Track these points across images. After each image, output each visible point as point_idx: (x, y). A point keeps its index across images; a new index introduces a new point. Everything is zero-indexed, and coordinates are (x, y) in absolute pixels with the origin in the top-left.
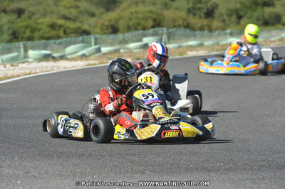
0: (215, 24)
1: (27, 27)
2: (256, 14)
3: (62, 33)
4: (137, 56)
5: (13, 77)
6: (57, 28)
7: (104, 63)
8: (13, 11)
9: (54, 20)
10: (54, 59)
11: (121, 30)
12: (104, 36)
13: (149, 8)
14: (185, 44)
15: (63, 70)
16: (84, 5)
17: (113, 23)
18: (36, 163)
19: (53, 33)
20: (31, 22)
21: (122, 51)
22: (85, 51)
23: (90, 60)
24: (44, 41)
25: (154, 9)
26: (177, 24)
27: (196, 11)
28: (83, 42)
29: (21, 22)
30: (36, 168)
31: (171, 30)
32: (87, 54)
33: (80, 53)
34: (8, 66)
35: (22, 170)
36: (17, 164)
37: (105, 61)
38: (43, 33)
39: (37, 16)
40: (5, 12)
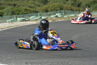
0: (81, 9)
1: (17, 10)
2: (95, 6)
3: (29, 12)
4: (54, 20)
5: (12, 27)
6: (27, 10)
8: (12, 5)
9: (26, 8)
10: (26, 21)
11: (49, 11)
12: (43, 13)
13: (58, 4)
14: (70, 16)
15: (29, 24)
16: (37, 3)
17: (46, 9)
19: (26, 12)
20: (18, 8)
21: (49, 18)
22: (36, 18)
23: (38, 21)
24: (23, 15)
25: (60, 4)
26: (68, 9)
27: (74, 5)
28: (36, 15)
29: (15, 8)
30: (18, 56)
31: (65, 11)
32: (37, 19)
33: (35, 19)
34: (10, 23)
35: (14, 57)
36: (12, 55)
38: (23, 12)
39: (21, 6)
40: (10, 5)
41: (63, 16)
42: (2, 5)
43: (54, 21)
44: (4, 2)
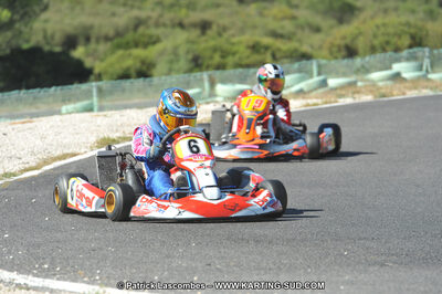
1: (215, 50)
3: (268, 58)
4: (383, 91)
6: (262, 50)
7: (331, 102)
8: (194, 25)
9: (257, 38)
11: (361, 51)
12: (333, 62)
13: (403, 19)
16: (304, 14)
17: (348, 41)
18: (222, 250)
19: (256, 58)
20: (220, 42)
21: (359, 84)
22: (303, 85)
23: (311, 98)
24: (240, 70)
25: (412, 19)
28: (299, 71)
29: (206, 41)
30: (223, 258)
31: (435, 52)
32: (306, 89)
33: (296, 88)
35: (201, 262)
36: (193, 252)
37: (333, 100)
38: (240, 59)
39: (231, 32)
40: (181, 25)
41: (423, 72)
42: (148, 27)
43: (384, 96)
44: (154, 15)
